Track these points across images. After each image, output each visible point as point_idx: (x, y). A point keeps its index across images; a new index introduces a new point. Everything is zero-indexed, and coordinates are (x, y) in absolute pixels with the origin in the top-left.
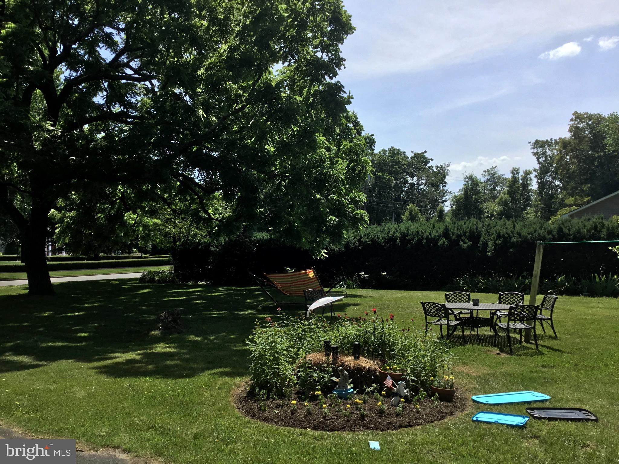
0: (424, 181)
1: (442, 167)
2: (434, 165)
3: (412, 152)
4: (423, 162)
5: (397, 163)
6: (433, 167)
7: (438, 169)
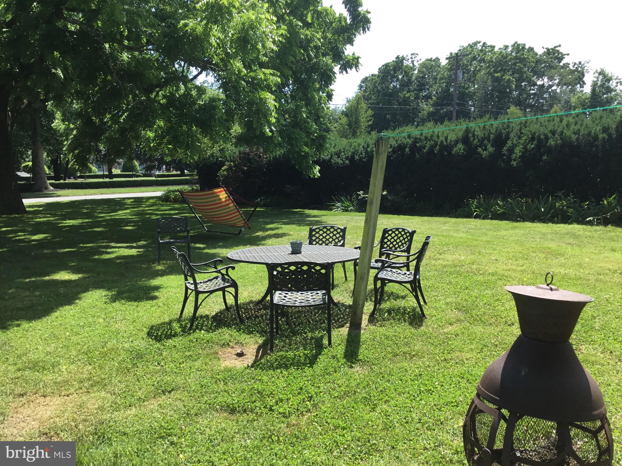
0: (557, 81)
1: (580, 63)
2: (570, 62)
3: (543, 47)
4: (557, 58)
5: (523, 60)
6: (569, 64)
7: (576, 66)
